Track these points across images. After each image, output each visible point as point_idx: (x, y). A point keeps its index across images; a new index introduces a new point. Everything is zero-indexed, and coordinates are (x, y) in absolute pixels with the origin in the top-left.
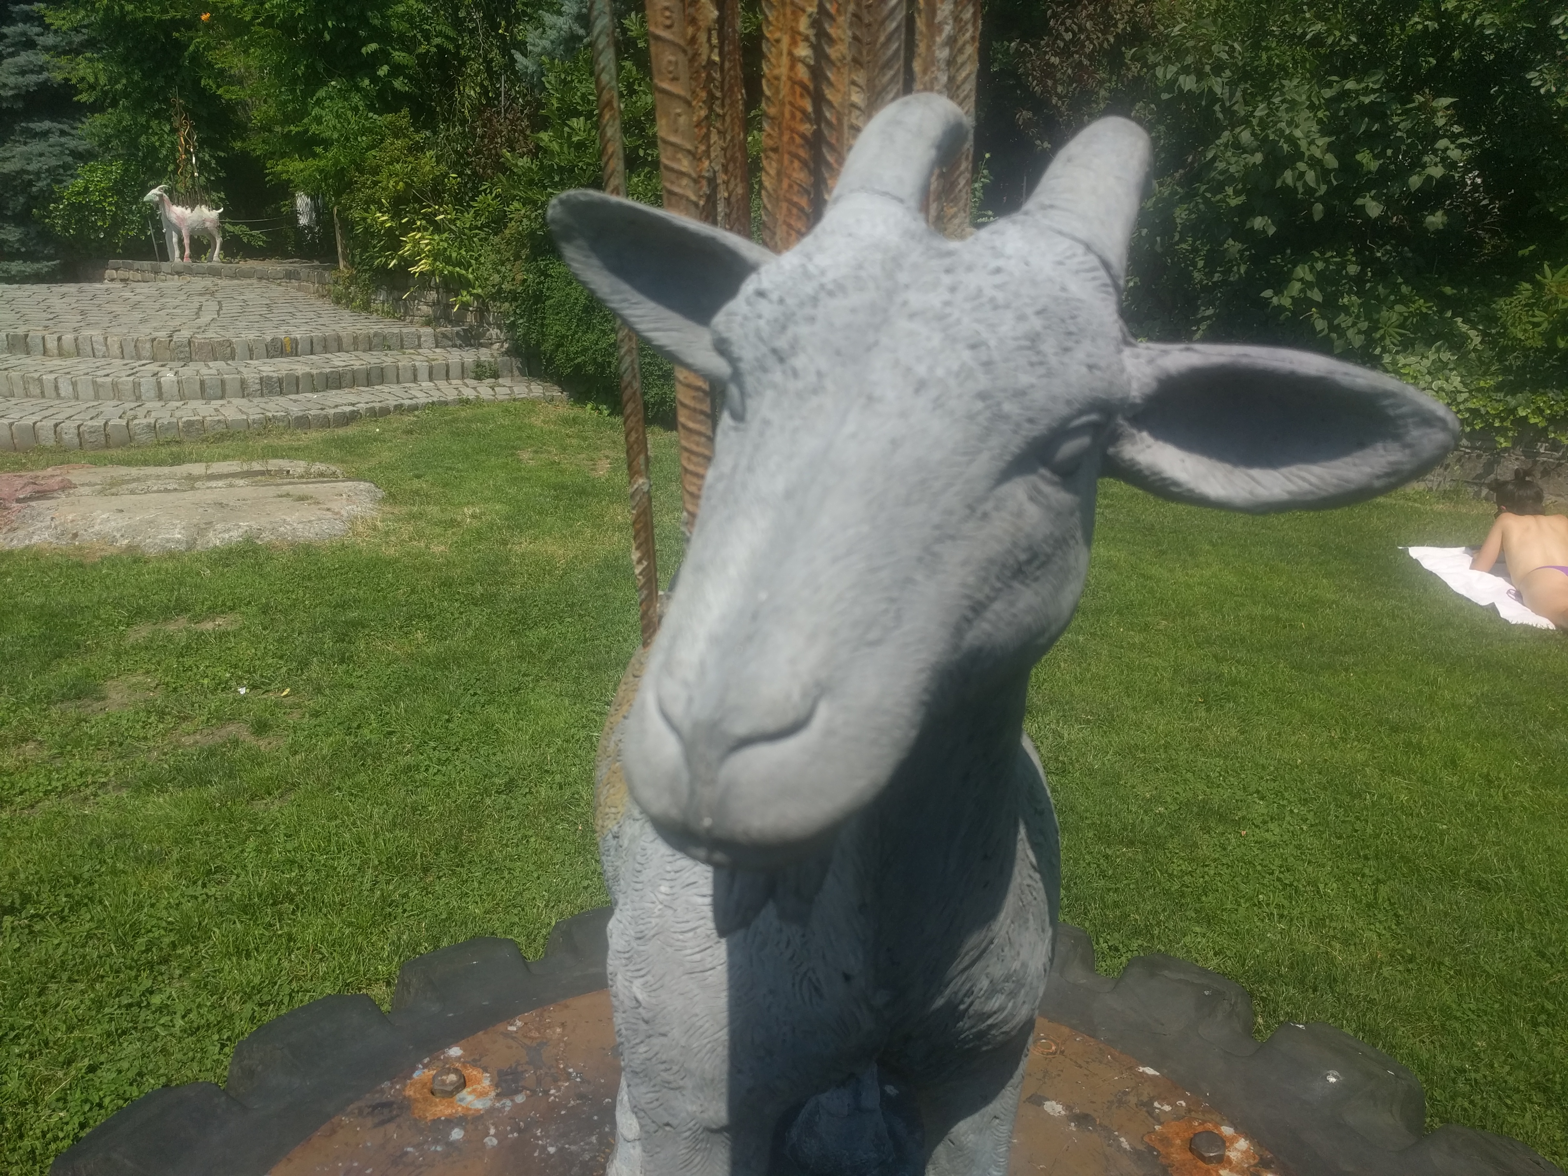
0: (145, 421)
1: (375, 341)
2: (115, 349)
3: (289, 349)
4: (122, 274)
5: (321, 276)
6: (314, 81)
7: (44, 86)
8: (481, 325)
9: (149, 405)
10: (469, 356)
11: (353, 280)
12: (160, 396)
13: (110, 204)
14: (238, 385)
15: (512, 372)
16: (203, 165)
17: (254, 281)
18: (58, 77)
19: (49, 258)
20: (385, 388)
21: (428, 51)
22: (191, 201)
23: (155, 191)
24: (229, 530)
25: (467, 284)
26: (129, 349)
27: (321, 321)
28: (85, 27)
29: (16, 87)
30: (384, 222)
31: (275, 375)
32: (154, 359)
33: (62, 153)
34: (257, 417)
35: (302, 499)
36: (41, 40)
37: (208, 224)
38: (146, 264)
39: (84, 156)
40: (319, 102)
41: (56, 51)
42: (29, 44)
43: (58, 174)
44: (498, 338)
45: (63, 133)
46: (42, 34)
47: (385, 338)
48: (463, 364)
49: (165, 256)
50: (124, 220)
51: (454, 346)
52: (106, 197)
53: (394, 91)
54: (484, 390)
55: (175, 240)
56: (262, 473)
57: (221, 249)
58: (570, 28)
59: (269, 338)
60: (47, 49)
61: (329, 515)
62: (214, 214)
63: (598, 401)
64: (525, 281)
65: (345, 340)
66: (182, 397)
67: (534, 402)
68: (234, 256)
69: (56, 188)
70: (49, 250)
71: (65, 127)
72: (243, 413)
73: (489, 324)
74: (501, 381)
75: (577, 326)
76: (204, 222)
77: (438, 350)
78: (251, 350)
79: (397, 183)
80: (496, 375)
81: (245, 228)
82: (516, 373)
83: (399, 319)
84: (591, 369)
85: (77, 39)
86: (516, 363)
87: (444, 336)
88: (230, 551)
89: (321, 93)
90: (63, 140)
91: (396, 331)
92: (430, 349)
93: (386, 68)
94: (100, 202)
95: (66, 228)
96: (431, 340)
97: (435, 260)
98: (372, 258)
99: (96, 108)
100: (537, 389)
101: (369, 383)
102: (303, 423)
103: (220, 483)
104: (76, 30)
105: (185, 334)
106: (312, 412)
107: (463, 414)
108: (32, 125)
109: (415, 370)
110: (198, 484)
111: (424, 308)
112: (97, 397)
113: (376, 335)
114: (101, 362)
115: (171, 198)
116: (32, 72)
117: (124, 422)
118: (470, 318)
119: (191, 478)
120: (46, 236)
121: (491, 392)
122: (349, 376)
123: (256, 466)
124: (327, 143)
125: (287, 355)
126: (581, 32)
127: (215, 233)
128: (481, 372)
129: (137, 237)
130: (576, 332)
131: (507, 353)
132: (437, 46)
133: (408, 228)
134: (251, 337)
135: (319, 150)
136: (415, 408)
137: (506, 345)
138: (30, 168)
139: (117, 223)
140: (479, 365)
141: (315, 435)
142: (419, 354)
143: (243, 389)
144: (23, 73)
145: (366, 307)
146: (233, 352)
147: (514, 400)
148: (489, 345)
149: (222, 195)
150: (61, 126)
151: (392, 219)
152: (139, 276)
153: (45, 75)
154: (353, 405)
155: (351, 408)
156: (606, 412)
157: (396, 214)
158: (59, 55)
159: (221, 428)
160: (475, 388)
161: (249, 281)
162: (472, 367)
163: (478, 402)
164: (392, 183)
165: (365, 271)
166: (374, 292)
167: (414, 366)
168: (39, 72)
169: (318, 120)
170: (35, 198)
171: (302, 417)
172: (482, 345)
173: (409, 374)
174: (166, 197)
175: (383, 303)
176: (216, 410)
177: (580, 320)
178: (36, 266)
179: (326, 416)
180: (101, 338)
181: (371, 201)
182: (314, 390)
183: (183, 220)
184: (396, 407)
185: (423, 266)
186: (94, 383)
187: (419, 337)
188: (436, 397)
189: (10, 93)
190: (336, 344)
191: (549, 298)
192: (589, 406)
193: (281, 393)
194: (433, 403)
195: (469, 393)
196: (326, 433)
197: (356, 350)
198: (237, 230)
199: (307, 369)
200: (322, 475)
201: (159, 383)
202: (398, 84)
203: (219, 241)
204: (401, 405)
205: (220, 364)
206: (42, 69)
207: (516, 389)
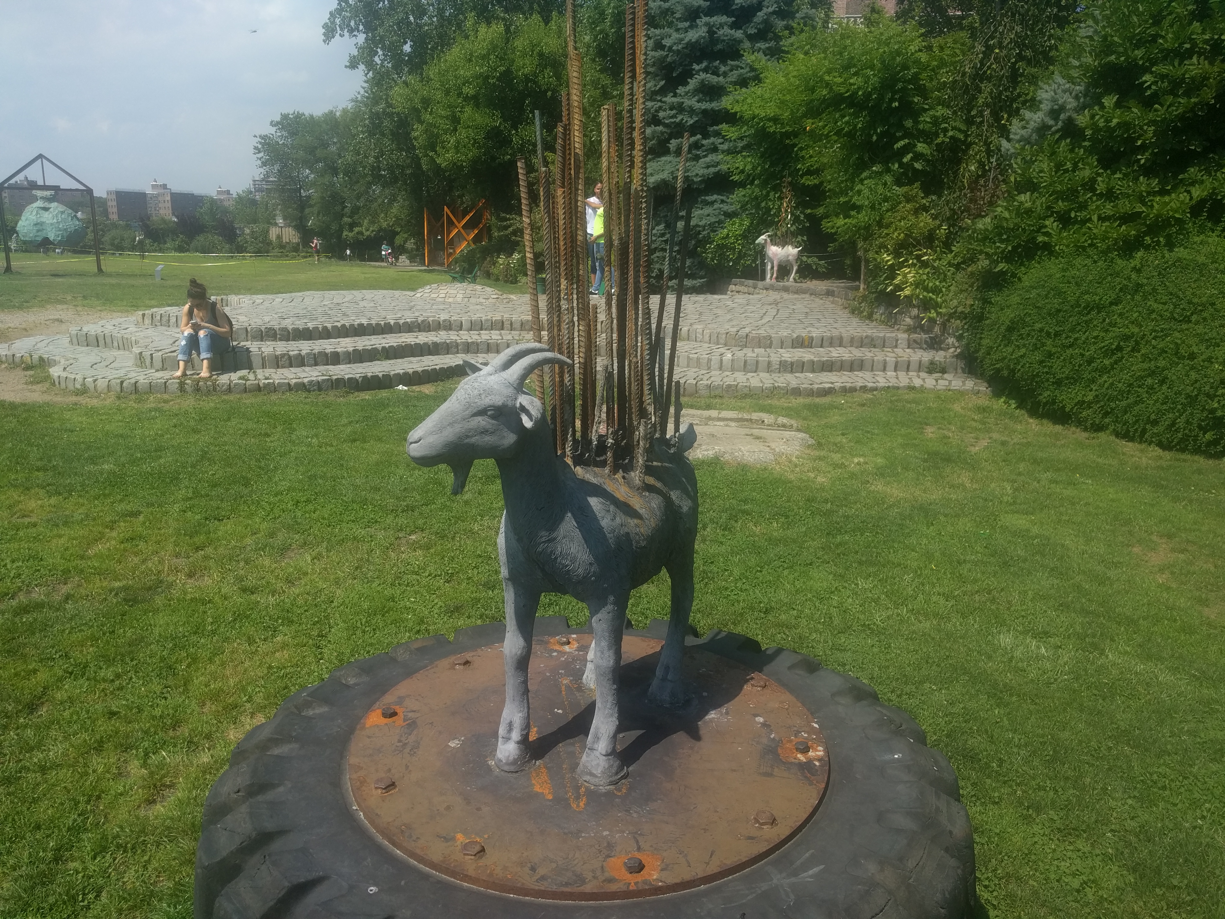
0: (705, 382)
1: (866, 341)
2: (707, 338)
3: (806, 343)
4: (738, 288)
5: (846, 294)
6: (861, 166)
7: (717, 174)
8: (943, 335)
9: (713, 373)
10: (926, 356)
11: (864, 298)
12: (721, 368)
13: (739, 244)
14: (766, 364)
15: (956, 369)
16: (796, 219)
17: (807, 296)
18: (724, 167)
19: (701, 278)
20: (860, 374)
21: (943, 142)
22: (783, 244)
23: (763, 237)
24: (708, 450)
25: (937, 306)
26: (714, 338)
27: (835, 325)
28: (746, 137)
29: (703, 176)
30: (888, 261)
31: (790, 360)
32: (726, 345)
33: (719, 214)
34: (769, 385)
35: (758, 438)
36: (721, 147)
37: (790, 258)
38: (751, 282)
39: (730, 215)
40: (862, 181)
41: (729, 152)
42: (714, 149)
43: (713, 227)
44: (953, 344)
45: (723, 201)
46: (723, 143)
47: (872, 339)
48: (920, 362)
49: (763, 278)
50: (745, 254)
51: (921, 348)
52: (738, 240)
53: (915, 170)
54: (930, 381)
55: (769, 267)
56: (747, 420)
57: (796, 273)
58: (1043, 120)
59: (795, 336)
60: (723, 152)
61: (768, 449)
62: (795, 251)
63: (1009, 396)
64: (972, 305)
65: (845, 340)
66: (733, 370)
67: (962, 393)
68: (805, 277)
69: (712, 235)
70: (702, 273)
71: (724, 198)
72: (762, 381)
73: (949, 334)
74: (946, 376)
75: (1002, 341)
76: (788, 256)
77: (908, 350)
78: (782, 343)
79: (899, 234)
80: (943, 371)
81: (815, 259)
82: (960, 371)
83: (890, 326)
84: (1005, 373)
85: (740, 144)
86: (961, 364)
87: (915, 341)
88: (703, 462)
89: (864, 175)
90: (721, 206)
91: (881, 335)
92: (903, 349)
93: (910, 156)
94: (734, 243)
95: (712, 259)
96: (906, 343)
97: (917, 287)
98: (879, 284)
99: (742, 185)
100: (970, 384)
101: (851, 369)
102: (796, 392)
103: (722, 423)
104: (741, 138)
105: (747, 330)
106: (803, 386)
107: (907, 397)
108: (707, 198)
109: (885, 363)
110: (710, 422)
111: (908, 320)
112: (688, 366)
113: (867, 337)
114: (698, 344)
115: (771, 240)
116: (713, 166)
117: (694, 382)
118: (937, 329)
119: (710, 418)
120: (702, 264)
121: (934, 383)
122: (839, 363)
123: (746, 416)
124: (858, 208)
125: (805, 347)
126: (1051, 122)
127: (794, 263)
128: (932, 368)
129: (751, 264)
130: (1000, 345)
131: (957, 357)
132: (951, 138)
133: (901, 265)
134: (785, 334)
135: (853, 213)
136: (876, 389)
137: (959, 350)
138: (700, 224)
139: (741, 256)
140: (932, 363)
141: (801, 400)
142: (893, 352)
143: (769, 368)
144: (708, 167)
145: (870, 317)
146: (771, 343)
147: (949, 390)
148: (946, 349)
149: (805, 238)
150: (722, 198)
151: (894, 258)
152: (746, 290)
153: (719, 167)
154: (832, 383)
155: (830, 385)
156: (1013, 406)
157: (897, 254)
158: (728, 154)
159: (746, 391)
160: (924, 380)
161: (803, 296)
162: (927, 364)
163: (922, 389)
164: (896, 234)
165: (873, 293)
166: (877, 307)
167: (885, 360)
168: (716, 166)
169: (859, 192)
170: (700, 241)
171: (796, 388)
172: (941, 349)
173: (881, 366)
174: (769, 240)
175: (881, 315)
176: (748, 379)
177: (1004, 336)
178: (695, 282)
179: (812, 389)
180: (701, 331)
181: (883, 246)
182: (813, 371)
183: (775, 255)
184: (861, 387)
185: (907, 292)
186: (688, 357)
187: (897, 340)
188: (893, 382)
189: (700, 179)
190: (838, 342)
191: (988, 318)
192: (1002, 400)
193: (792, 372)
194: (888, 387)
195: (917, 382)
196: (808, 400)
197: (851, 346)
198: (810, 261)
199: (812, 357)
200: (784, 426)
201: (721, 360)
202: (918, 166)
203: (795, 268)
204: (865, 387)
205: (762, 350)
206: (718, 163)
207: (953, 383)
